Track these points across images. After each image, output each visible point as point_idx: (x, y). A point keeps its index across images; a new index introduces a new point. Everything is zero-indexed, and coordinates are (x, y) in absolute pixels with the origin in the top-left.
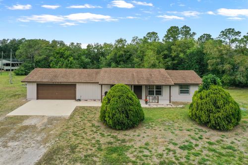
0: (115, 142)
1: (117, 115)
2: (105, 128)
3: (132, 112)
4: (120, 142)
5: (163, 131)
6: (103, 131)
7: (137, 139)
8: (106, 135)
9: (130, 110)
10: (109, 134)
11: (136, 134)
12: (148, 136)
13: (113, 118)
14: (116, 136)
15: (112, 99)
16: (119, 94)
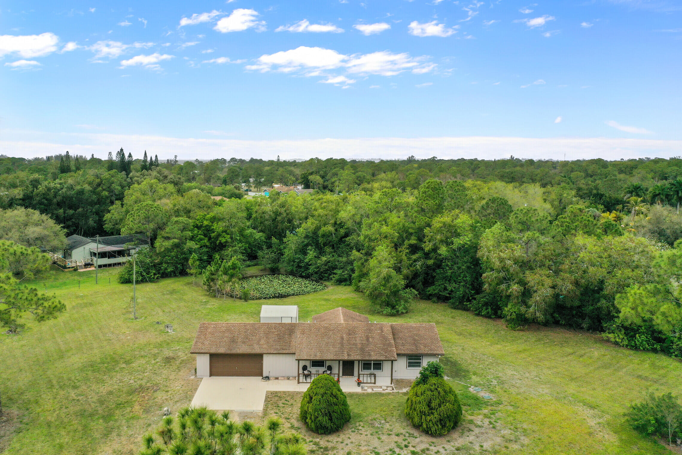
0: (318, 451)
1: (320, 418)
2: (306, 432)
3: (336, 414)
4: (322, 450)
5: (369, 436)
6: (305, 436)
7: (340, 446)
8: (308, 440)
9: (333, 412)
10: (311, 439)
11: (340, 440)
12: (352, 443)
13: (315, 420)
14: (319, 442)
15: (314, 398)
16: (322, 391)
